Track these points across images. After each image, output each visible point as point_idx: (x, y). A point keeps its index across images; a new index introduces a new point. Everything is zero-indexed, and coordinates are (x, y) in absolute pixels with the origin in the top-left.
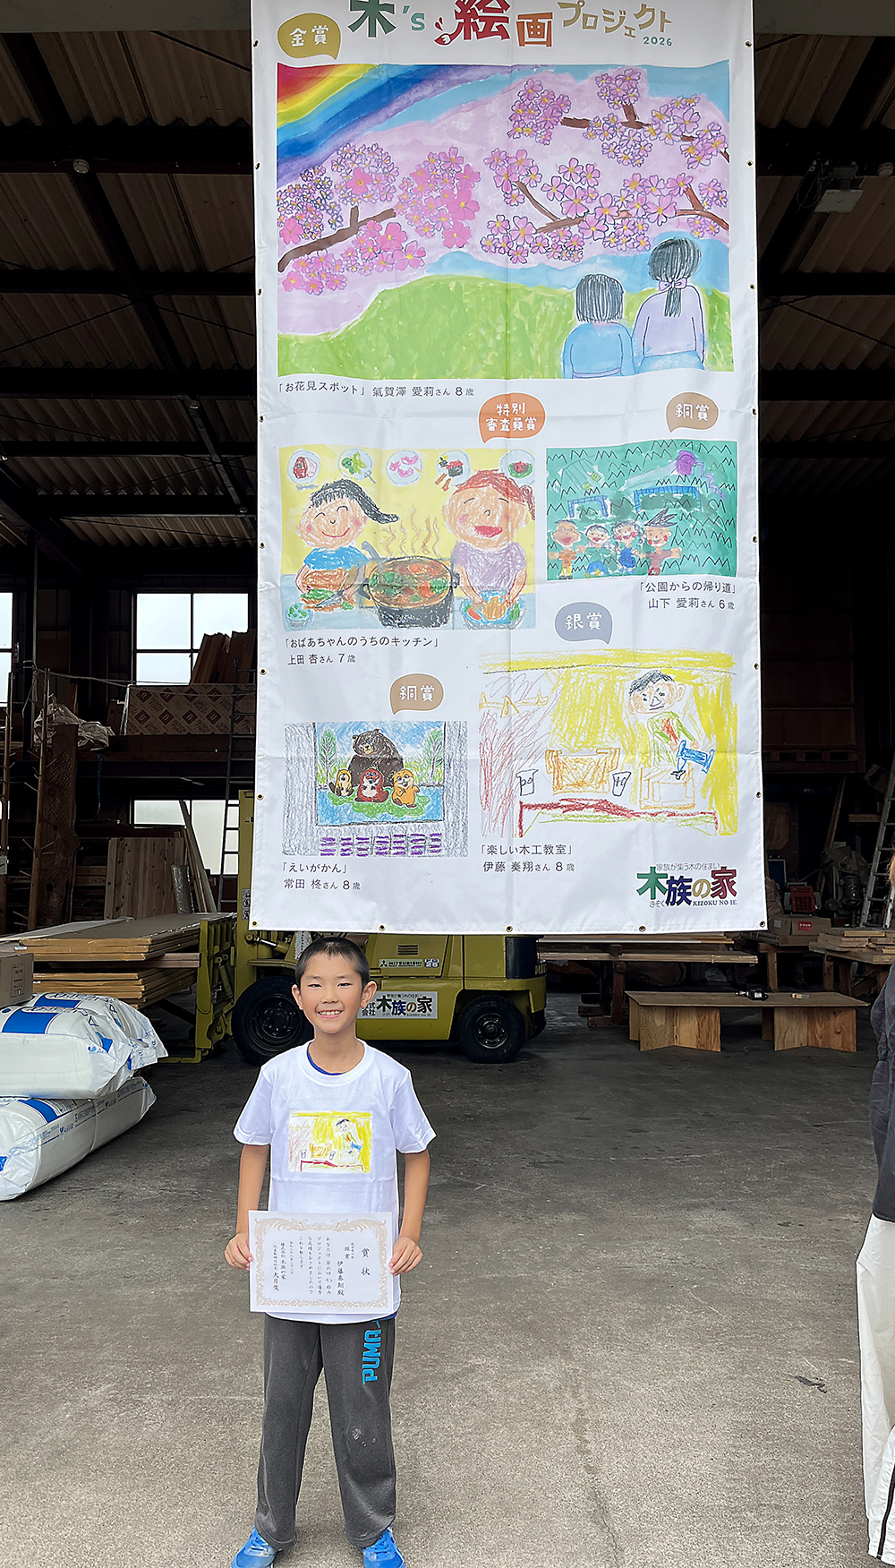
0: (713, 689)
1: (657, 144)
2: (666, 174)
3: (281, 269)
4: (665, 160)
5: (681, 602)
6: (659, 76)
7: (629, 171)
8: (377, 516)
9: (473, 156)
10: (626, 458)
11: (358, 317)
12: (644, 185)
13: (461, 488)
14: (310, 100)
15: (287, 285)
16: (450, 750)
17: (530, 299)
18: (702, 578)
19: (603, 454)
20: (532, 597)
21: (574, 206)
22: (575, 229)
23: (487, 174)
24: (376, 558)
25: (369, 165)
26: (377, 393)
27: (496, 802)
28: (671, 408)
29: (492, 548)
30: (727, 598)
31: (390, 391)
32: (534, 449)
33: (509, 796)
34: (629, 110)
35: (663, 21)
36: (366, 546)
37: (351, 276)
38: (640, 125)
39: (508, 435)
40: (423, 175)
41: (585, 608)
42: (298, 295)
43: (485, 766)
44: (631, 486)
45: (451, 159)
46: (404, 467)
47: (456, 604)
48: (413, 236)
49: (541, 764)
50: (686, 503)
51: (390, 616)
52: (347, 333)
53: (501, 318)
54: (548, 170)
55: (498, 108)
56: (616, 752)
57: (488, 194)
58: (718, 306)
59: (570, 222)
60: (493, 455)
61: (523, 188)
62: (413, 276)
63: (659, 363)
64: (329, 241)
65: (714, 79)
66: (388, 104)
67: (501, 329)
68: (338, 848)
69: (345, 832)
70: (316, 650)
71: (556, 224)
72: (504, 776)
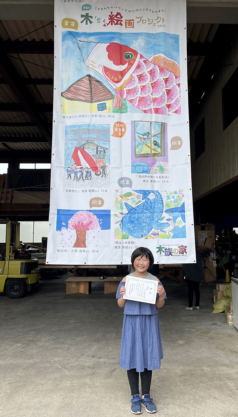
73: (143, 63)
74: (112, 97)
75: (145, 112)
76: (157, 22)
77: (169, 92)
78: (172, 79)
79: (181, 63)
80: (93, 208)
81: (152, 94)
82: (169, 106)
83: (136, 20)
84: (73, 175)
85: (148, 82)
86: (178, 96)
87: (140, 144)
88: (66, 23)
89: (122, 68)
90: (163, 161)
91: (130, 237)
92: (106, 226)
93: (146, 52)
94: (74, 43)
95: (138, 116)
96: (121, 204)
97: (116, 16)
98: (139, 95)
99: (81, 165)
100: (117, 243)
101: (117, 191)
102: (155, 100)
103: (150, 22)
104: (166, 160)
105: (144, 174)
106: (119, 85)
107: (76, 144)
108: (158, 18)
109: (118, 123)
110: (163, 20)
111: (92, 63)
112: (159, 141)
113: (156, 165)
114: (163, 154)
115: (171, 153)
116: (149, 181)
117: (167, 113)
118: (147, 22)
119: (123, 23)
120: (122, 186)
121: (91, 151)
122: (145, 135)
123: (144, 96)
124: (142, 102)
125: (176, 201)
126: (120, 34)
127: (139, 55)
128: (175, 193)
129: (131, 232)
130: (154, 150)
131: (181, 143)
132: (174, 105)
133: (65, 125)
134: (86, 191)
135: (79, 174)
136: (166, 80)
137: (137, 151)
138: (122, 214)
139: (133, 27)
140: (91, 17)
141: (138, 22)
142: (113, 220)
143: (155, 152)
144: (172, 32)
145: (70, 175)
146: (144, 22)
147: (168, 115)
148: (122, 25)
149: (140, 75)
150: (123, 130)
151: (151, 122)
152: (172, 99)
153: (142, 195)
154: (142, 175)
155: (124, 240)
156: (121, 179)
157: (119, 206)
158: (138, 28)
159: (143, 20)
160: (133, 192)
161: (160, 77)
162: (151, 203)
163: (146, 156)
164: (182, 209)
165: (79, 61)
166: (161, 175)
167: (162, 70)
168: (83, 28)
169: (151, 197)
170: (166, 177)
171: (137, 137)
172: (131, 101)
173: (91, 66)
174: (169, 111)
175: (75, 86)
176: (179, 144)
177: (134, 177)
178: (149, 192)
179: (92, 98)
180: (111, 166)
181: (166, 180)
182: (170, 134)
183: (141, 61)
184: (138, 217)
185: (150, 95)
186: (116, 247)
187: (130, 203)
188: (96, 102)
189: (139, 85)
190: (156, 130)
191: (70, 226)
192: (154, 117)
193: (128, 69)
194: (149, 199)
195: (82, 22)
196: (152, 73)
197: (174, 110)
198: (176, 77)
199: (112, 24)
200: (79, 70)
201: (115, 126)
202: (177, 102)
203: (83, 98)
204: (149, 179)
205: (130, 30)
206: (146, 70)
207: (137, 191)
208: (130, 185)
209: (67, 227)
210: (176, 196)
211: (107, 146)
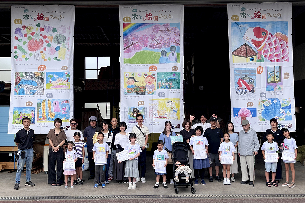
0: (177, 103)
1: (171, 33)
2: (172, 37)
3: (124, 50)
4: (172, 35)
5: (173, 92)
6: (171, 24)
7: (167, 37)
8: (136, 81)
9: (148, 35)
10: (166, 74)
11: (134, 56)
12: (169, 39)
13: (146, 77)
14: (127, 28)
15: (125, 52)
16: (145, 110)
17: (155, 53)
18: (176, 89)
19: (164, 73)
20: (155, 91)
21: (161, 41)
22: (161, 44)
23: (150, 37)
24: (136, 86)
25: (135, 36)
26: (136, 65)
27: (151, 117)
28: (172, 68)
29: (150, 85)
30: (179, 91)
31: (137, 65)
32: (156, 73)
33: (153, 116)
34: (168, 29)
35: (172, 17)
36: (135, 85)
37: (133, 50)
38: (169, 31)
39: (152, 71)
40: (142, 38)
41: (162, 93)
42: (126, 53)
43: (150, 112)
44: (167, 78)
45: (145, 35)
46: (139, 75)
47: (146, 92)
48: (140, 45)
49: (157, 112)
50: (174, 80)
51: (138, 94)
52: (132, 58)
53: (151, 56)
54: (157, 37)
55: (151, 29)
56: (166, 111)
57: (150, 40)
58: (178, 55)
59: (160, 43)
60: (151, 73)
61: (154, 39)
62: (140, 50)
63: (171, 62)
64: (130, 46)
65: (178, 25)
66: (137, 28)
67: (151, 57)
68: (131, 122)
69: (132, 120)
70: (128, 98)
71: (158, 44)
72: (152, 113)
73: (271, 37)
74: (256, 54)
75: (272, 61)
76: (278, 16)
77: (283, 51)
78: (285, 44)
79: (289, 36)
80: (248, 107)
81: (275, 52)
82: (283, 58)
83: (267, 15)
84: (238, 92)
85: (273, 47)
86: (287, 52)
87: (269, 77)
88: (234, 18)
89: (261, 39)
90: (280, 84)
91: (265, 120)
92: (254, 115)
93: (272, 31)
94: (238, 28)
95: (269, 63)
96: (261, 105)
97: (257, 14)
98: (269, 53)
99: (242, 87)
100: (260, 122)
101: (259, 99)
102: (277, 55)
103: (274, 16)
104: (282, 84)
105: (272, 91)
106: (259, 48)
107: (239, 77)
108: (278, 14)
109: (259, 67)
110: (281, 15)
111: (246, 37)
112: (278, 75)
113: (277, 86)
114: (280, 81)
115: (283, 80)
116: (274, 94)
117: (282, 61)
118: (273, 16)
119: (261, 16)
120: (261, 97)
121: (247, 81)
122: (272, 72)
123: (271, 53)
124: (271, 57)
125: (286, 104)
126: (260, 22)
127: (269, 33)
128: (286, 100)
129: (266, 117)
130: (276, 79)
131: (289, 76)
132: (285, 57)
133: (234, 68)
134: (245, 99)
135: (241, 91)
136: (282, 45)
137: (268, 80)
138: (261, 109)
139: (266, 19)
140: (245, 14)
141: (268, 16)
142: (258, 112)
143: (276, 80)
144: (285, 20)
145: (237, 92)
146: (271, 16)
147: (283, 62)
148: (260, 18)
149: (270, 43)
150: (262, 70)
151: (275, 66)
152: (285, 54)
153: (271, 101)
154: (270, 91)
155: (263, 121)
156: (261, 93)
157: (261, 106)
158: (269, 19)
159: (271, 15)
160: (267, 100)
161: (279, 44)
162: (275, 104)
163: (272, 82)
164: (289, 107)
165: (240, 37)
166: (279, 91)
167: (280, 40)
168: (241, 20)
169: (275, 101)
170: (282, 92)
171: (268, 73)
172: (265, 56)
173: (246, 39)
174: (283, 60)
175: (238, 49)
176: (288, 76)
177: (267, 92)
178: (274, 99)
179: (247, 55)
180: (256, 87)
181: (282, 93)
182: (283, 72)
183: (270, 36)
184: (269, 111)
185: (274, 53)
186: (259, 125)
187: (265, 104)
188: (249, 57)
189: (269, 48)
190: (277, 70)
191: (239, 115)
192: (276, 64)
193: (264, 40)
194: (274, 103)
196: (275, 42)
197: (285, 60)
198: (286, 43)
199: (256, 18)
200: (240, 42)
201: (258, 69)
202: (287, 55)
203: (243, 56)
204: (274, 93)
205: (264, 20)
206: (272, 41)
207: (268, 99)
208: (265, 97)
209: (237, 115)
210: (287, 101)
211: (255, 79)
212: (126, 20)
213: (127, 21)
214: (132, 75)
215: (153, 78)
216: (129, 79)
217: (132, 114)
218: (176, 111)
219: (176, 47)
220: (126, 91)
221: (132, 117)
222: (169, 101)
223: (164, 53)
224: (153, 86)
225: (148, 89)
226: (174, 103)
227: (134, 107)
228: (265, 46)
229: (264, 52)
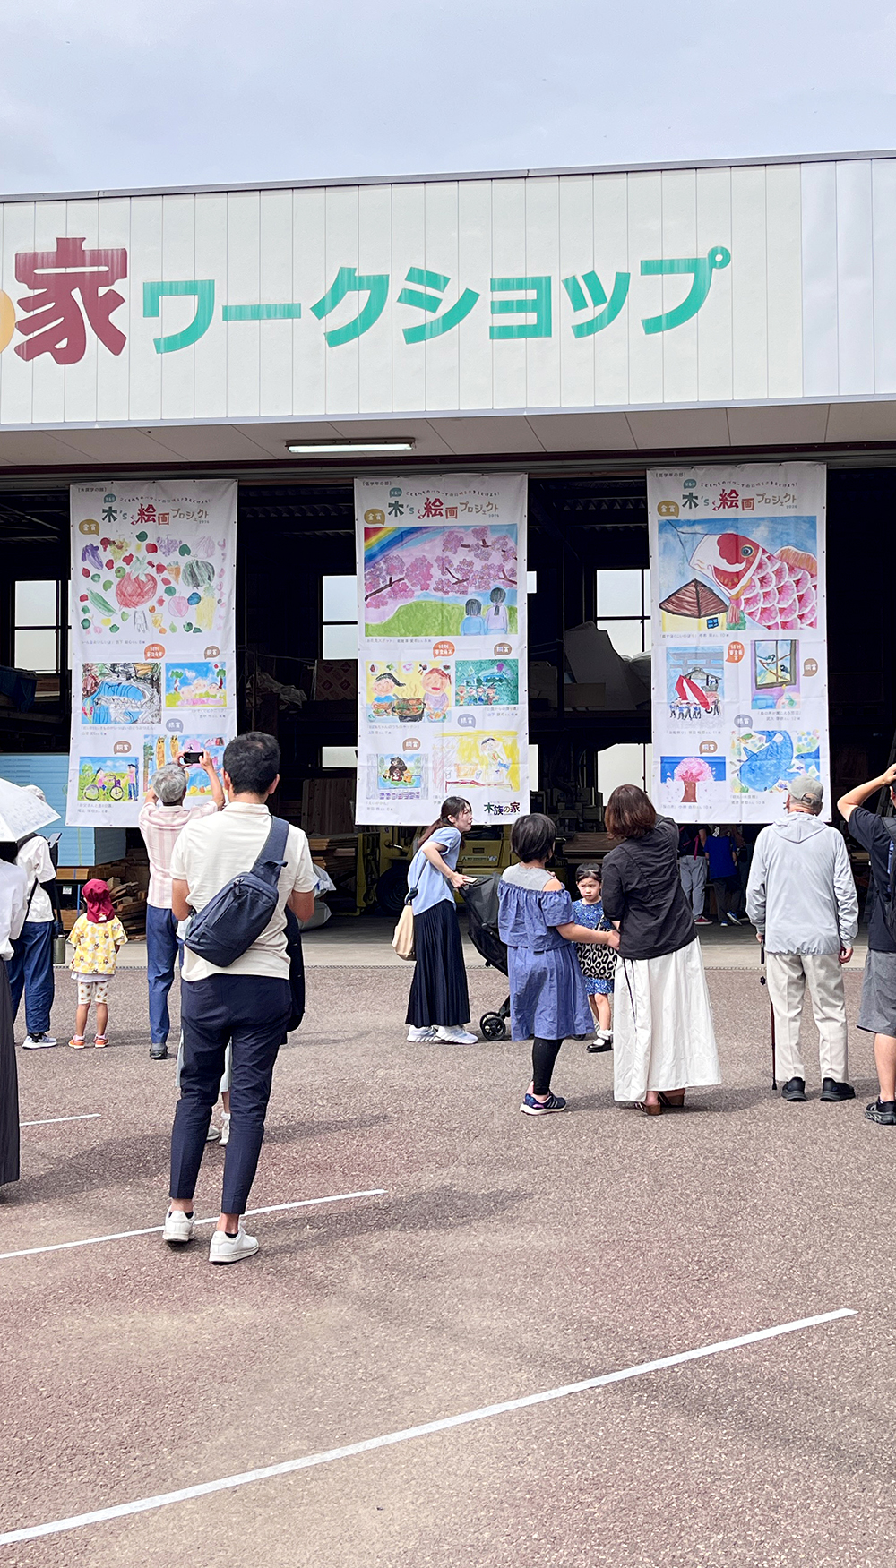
0: (510, 743)
1: (494, 552)
2: (497, 564)
3: (366, 599)
4: (496, 558)
5: (498, 714)
6: (494, 528)
7: (484, 563)
8: (399, 685)
9: (430, 558)
10: (480, 665)
11: (392, 615)
12: (489, 567)
13: (427, 674)
14: (374, 539)
15: (368, 606)
16: (422, 763)
17: (450, 608)
18: (505, 706)
19: (474, 663)
20: (450, 712)
21: (465, 575)
22: (465, 583)
23: (435, 565)
24: (398, 699)
25: (396, 563)
26: (399, 641)
27: (438, 781)
28: (495, 649)
29: (438, 694)
30: (515, 712)
31: (403, 641)
32: (451, 661)
33: (443, 779)
34: (484, 541)
35: (496, 508)
36: (394, 695)
37: (390, 601)
38: (488, 546)
39: (443, 655)
40: (414, 566)
41: (467, 716)
42: (371, 609)
43: (434, 769)
44: (482, 675)
45: (424, 559)
46: (408, 667)
47: (425, 714)
48: (410, 587)
49: (453, 768)
50: (500, 680)
51: (402, 718)
52: (389, 621)
53: (440, 615)
54: (456, 564)
55: (439, 541)
56: (477, 764)
57: (436, 572)
58: (512, 611)
59: (464, 581)
60: (439, 663)
61: (447, 569)
62: (411, 601)
63: (492, 632)
64: (382, 589)
65: (512, 529)
66: (402, 540)
67: (440, 619)
68: (385, 796)
69: (388, 791)
70: (378, 730)
71: (459, 582)
72: (441, 772)
73: (767, 560)
74: (726, 609)
75: (769, 627)
76: (786, 501)
77: (801, 597)
78: (806, 579)
80: (704, 755)
81: (778, 603)
82: (801, 617)
83: (757, 499)
84: (677, 712)
85: (773, 587)
86: (814, 603)
87: (762, 671)
88: (664, 509)
89: (738, 567)
90: (793, 691)
91: (750, 790)
92: (720, 775)
93: (771, 545)
94: (674, 536)
96: (739, 749)
97: (729, 496)
98: (761, 605)
99: (687, 699)
100: (734, 797)
101: (733, 732)
102: (782, 611)
103: (776, 500)
104: (798, 691)
105: (768, 710)
106: (734, 592)
107: (680, 672)
108: (787, 495)
109: (734, 643)
110: (794, 499)
111: (698, 562)
112: (788, 666)
113: (784, 697)
114: (793, 682)
115: (803, 679)
116: (775, 719)
117: (799, 625)
118: (772, 501)
119: (739, 504)
120: (739, 726)
121: (699, 682)
122: (769, 658)
123: (768, 606)
124: (765, 615)
125: (809, 745)
126: (736, 520)
127: (760, 550)
128: (809, 733)
129: (752, 784)
130: (781, 677)
131: (817, 667)
132: (809, 615)
133: (664, 647)
134: (694, 732)
135: (685, 711)
136: (798, 582)
137: (759, 679)
138: (740, 761)
139: (753, 509)
140: (696, 498)
141: (759, 502)
142: (730, 769)
143: (782, 680)
144: (806, 513)
145: (674, 712)
146: (768, 501)
147: (801, 628)
148: (737, 507)
149: (763, 577)
150: (740, 653)
151: (777, 641)
152: (806, 607)
153: (765, 737)
154: (764, 711)
155: (744, 794)
156: (739, 717)
157: (736, 751)
158: (761, 510)
159: (766, 499)
160: (754, 734)
161: (789, 579)
162: (777, 746)
163: (771, 685)
164: (816, 756)
165: (681, 562)
166: (791, 710)
167: (791, 569)
168: (686, 514)
169: (778, 739)
170: (797, 713)
171: (758, 661)
172: (750, 614)
173: (697, 567)
174: (802, 623)
175: (677, 595)
176: (814, 668)
177: (754, 714)
178: (775, 733)
179: (699, 612)
180: (726, 700)
181: (797, 716)
182: (802, 658)
183: (764, 557)
184: (761, 765)
185: (776, 605)
186: (733, 802)
187: (749, 747)
188: (705, 616)
189: (761, 592)
190: (784, 650)
191: (676, 777)
193: (746, 570)
194: (774, 742)
195: (684, 506)
196: (779, 573)
197: (809, 622)
198: (812, 576)
199: (725, 507)
200: (682, 574)
201: (730, 648)
202: (812, 611)
203: (688, 613)
204: (775, 716)
205: (748, 514)
206: (770, 570)
207: (758, 732)
208: (750, 725)
209: (672, 777)
210: (809, 737)
211: (719, 675)
212: (371, 519)
213: (375, 521)
214: (388, 667)
215: (443, 675)
216: (379, 679)
217: (388, 775)
218: (505, 766)
219: (506, 590)
220: (371, 712)
221: (389, 782)
222: (486, 738)
223: (475, 606)
224: (444, 697)
225: (432, 706)
226: (501, 743)
227: (393, 755)
228: (750, 586)
229: (748, 601)
